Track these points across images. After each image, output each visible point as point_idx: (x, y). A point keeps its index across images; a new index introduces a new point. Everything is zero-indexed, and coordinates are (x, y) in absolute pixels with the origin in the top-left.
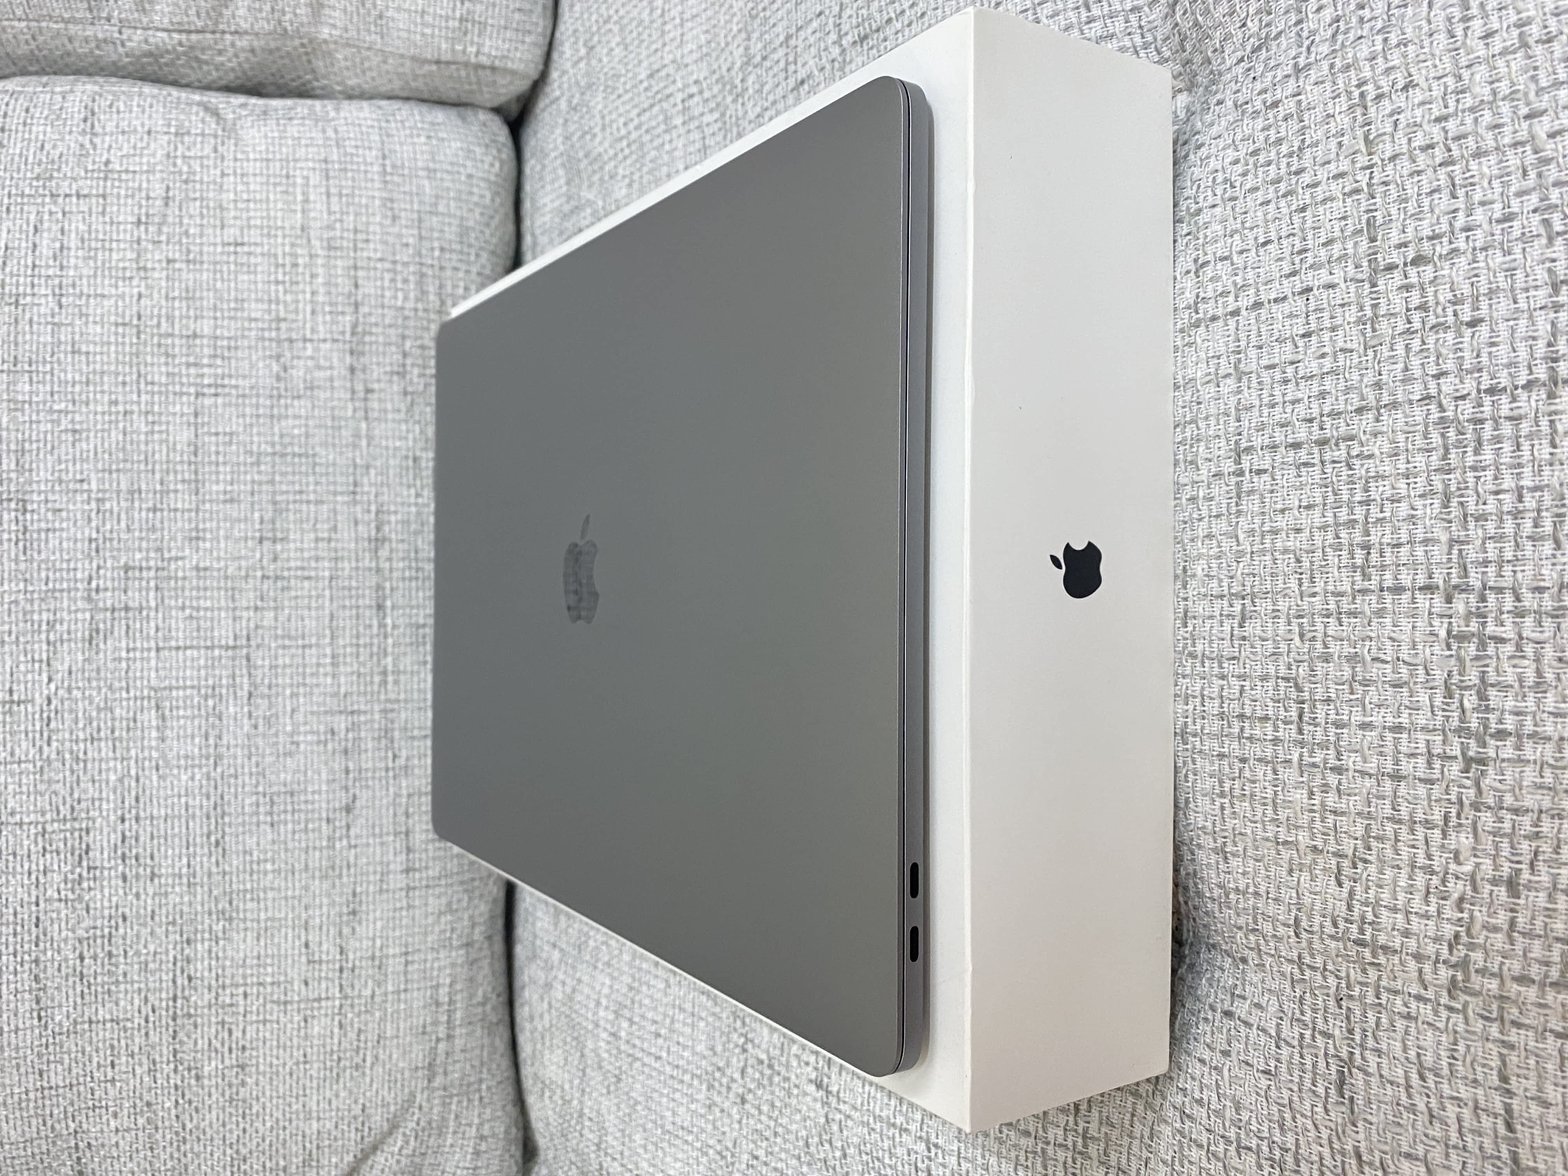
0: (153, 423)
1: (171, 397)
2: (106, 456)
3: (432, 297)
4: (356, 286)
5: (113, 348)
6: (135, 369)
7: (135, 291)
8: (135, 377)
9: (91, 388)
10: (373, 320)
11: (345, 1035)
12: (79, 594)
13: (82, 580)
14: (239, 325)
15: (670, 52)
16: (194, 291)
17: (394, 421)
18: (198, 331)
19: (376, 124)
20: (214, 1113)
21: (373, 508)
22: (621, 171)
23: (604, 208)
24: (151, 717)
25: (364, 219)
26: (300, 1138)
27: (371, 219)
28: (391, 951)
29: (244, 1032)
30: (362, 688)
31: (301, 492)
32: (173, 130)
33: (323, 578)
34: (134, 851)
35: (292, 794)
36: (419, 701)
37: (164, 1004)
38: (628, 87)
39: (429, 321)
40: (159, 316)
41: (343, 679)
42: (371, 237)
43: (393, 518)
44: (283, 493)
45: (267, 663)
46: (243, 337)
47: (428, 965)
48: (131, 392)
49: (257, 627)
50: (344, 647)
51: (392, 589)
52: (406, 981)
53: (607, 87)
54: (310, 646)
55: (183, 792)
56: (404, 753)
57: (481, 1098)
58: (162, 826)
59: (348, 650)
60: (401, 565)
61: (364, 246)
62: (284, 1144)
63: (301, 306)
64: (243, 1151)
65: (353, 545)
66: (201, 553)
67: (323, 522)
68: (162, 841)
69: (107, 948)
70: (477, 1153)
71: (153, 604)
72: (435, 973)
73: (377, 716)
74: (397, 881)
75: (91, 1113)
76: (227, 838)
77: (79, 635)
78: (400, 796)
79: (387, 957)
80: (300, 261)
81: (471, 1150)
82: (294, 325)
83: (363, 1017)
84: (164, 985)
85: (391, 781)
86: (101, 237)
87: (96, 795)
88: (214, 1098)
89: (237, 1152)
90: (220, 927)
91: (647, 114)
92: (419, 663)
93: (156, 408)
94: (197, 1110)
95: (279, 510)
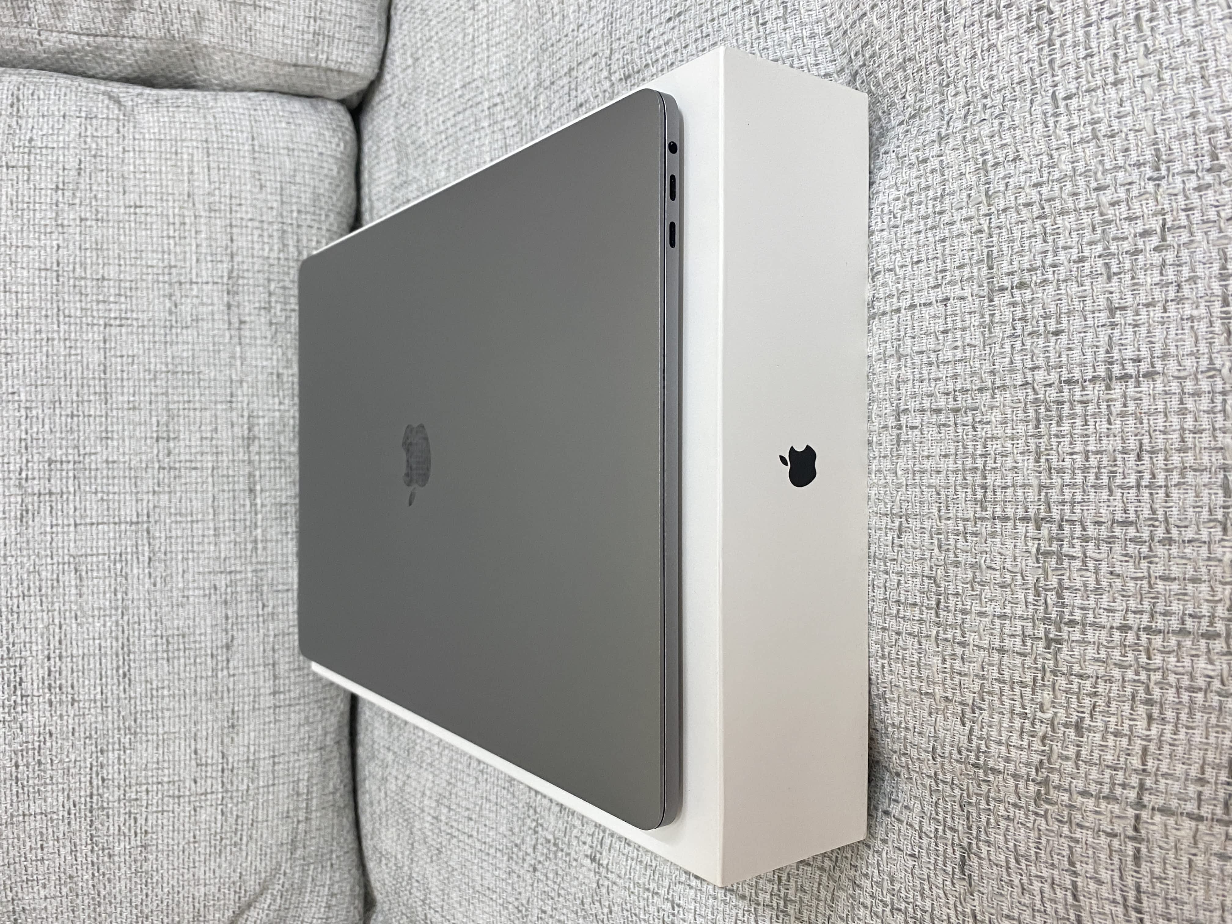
0: (71, 347)
1: (84, 327)
2: (33, 374)
3: (291, 249)
4: (232, 240)
5: (37, 288)
6: (55, 305)
7: (55, 243)
8: (55, 311)
9: (20, 320)
10: (245, 267)
11: (226, 821)
12: (12, 482)
13: (14, 471)
14: (139, 270)
15: (479, 69)
16: (102, 243)
17: (262, 345)
18: (106, 275)
19: (246, 112)
20: (123, 882)
21: (246, 414)
22: (440, 157)
23: (427, 185)
24: (70, 578)
25: (238, 188)
26: (191, 900)
27: (243, 187)
28: (262, 756)
29: (146, 820)
30: (238, 554)
31: (189, 402)
32: (83, 114)
33: (207, 468)
34: (58, 682)
35: (184, 636)
36: (282, 562)
37: (83, 799)
38: (446, 93)
39: (289, 267)
40: (75, 263)
41: (222, 546)
42: (243, 202)
43: (261, 421)
44: (174, 402)
45: (163, 535)
46: (142, 280)
47: (291, 765)
48: (53, 323)
49: (155, 507)
50: (224, 521)
51: (261, 477)
52: (274, 778)
53: (429, 91)
54: (197, 522)
55: (97, 636)
56: (271, 603)
57: (332, 865)
58: (80, 663)
59: (227, 524)
60: (267, 457)
61: (238, 208)
62: (178, 905)
63: (188, 255)
64: (146, 911)
65: (230, 443)
66: (110, 449)
67: (206, 425)
68: (80, 674)
69: (37, 758)
70: (329, 907)
71: (72, 489)
72: (296, 771)
73: (250, 575)
74: (267, 701)
75: (25, 885)
76: (132, 671)
77: (13, 514)
78: (268, 636)
79: (259, 759)
80: (187, 220)
81: (324, 905)
82: (183, 271)
83: (240, 806)
84: (83, 785)
85: (261, 625)
86: (26, 199)
87: (28, 640)
88: (123, 871)
89: (141, 912)
90: (127, 740)
91: (461, 116)
92: (282, 533)
93: (73, 335)
94: (109, 881)
95: (171, 415)
